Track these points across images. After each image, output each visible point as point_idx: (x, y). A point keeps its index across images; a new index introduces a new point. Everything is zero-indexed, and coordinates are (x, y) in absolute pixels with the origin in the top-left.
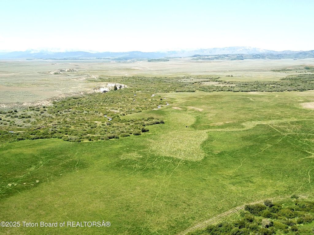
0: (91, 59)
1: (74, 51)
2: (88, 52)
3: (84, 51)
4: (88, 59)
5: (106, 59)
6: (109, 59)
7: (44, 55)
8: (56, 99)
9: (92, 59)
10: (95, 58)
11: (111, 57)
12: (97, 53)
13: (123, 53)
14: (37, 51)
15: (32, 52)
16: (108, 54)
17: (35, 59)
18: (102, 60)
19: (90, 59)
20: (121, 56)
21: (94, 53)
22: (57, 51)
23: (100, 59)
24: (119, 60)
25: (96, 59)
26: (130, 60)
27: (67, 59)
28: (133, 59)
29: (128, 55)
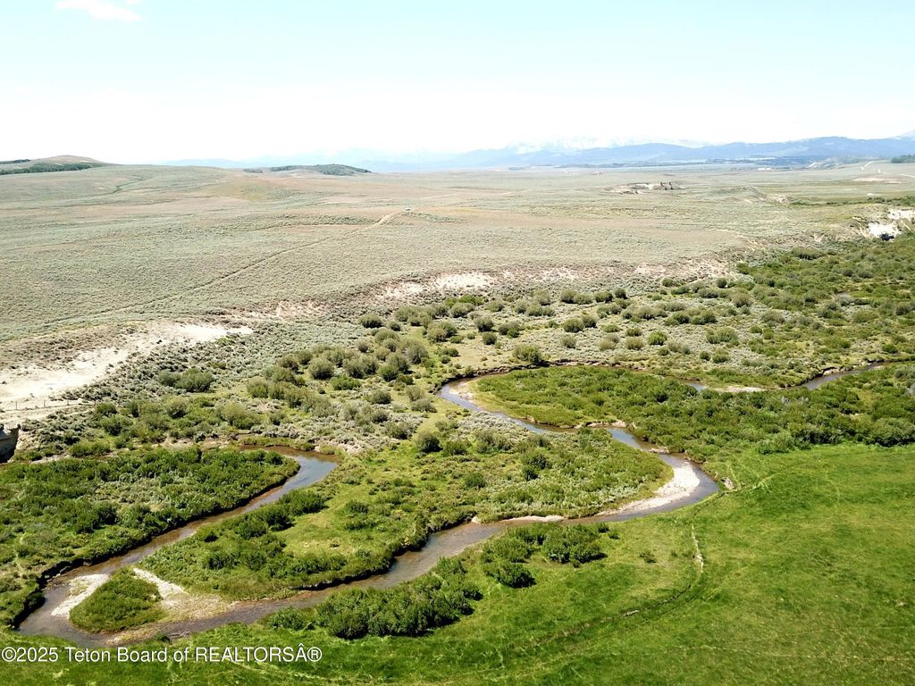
0: (691, 164)
1: (635, 144)
2: (676, 144)
3: (666, 143)
4: (684, 164)
5: (738, 162)
6: (749, 162)
7: (554, 156)
8: (743, 258)
9: (695, 164)
10: (704, 161)
11: (752, 157)
12: (704, 148)
13: (789, 144)
14: (532, 147)
15: (522, 151)
16: (740, 147)
17: (533, 168)
18: (727, 165)
19: (688, 164)
20: (782, 153)
21: (694, 147)
22: (588, 146)
23: (721, 162)
24: (782, 163)
25: (707, 163)
26: (820, 163)
27: (621, 165)
28: (829, 160)
29: (806, 149)
